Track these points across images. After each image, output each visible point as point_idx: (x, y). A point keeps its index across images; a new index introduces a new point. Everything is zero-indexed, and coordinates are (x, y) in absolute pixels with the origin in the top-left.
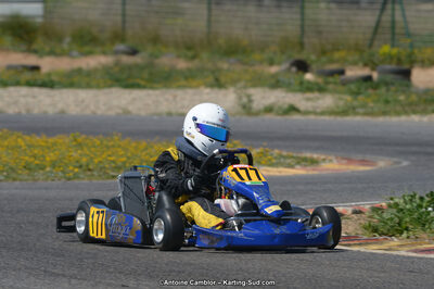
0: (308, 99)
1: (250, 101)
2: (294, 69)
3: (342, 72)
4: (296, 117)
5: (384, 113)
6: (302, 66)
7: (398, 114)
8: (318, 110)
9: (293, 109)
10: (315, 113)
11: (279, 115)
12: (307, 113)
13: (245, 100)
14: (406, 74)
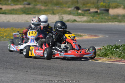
0: (79, 18)
1: (63, 18)
2: (75, 9)
3: (89, 10)
4: (76, 23)
5: (101, 22)
6: (78, 8)
7: (105, 22)
8: (82, 21)
9: (75, 21)
10: (81, 22)
11: (71, 22)
12: (79, 22)
13: (61, 18)
14: (108, 11)
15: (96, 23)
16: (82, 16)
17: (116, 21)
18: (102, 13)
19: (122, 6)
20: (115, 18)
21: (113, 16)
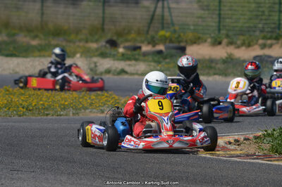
0: (129, 65)
1: (96, 66)
2: (108, 45)
3: (140, 48)
4: (126, 77)
6: (113, 44)
8: (139, 72)
9: (123, 72)
10: (137, 74)
11: (114, 74)
12: (132, 74)
14: (183, 49)
16: (133, 62)
17: (215, 74)
19: (209, 40)
20: (211, 68)
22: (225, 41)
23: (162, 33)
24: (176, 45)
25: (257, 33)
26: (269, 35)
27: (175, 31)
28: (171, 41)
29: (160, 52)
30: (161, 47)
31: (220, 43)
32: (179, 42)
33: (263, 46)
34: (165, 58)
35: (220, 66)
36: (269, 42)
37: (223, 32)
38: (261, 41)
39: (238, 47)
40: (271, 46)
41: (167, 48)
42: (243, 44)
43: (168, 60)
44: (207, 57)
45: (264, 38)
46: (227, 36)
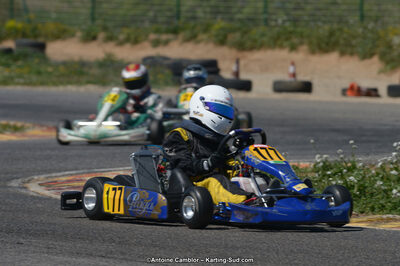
5: (43, 84)
7: (55, 84)
14: (42, 47)
15: (26, 89)
17: (89, 82)
18: (25, 56)
19: (79, 34)
20: (81, 74)
21: (64, 63)
22: (102, 35)
23: (11, 23)
24: (31, 40)
25: (147, 24)
26: (164, 27)
27: (29, 21)
28: (24, 35)
29: (9, 51)
30: (9, 44)
31: (94, 38)
32: (36, 36)
33: (156, 44)
34: (16, 59)
35: (95, 71)
36: (164, 37)
37: (99, 22)
38: (153, 36)
39: (121, 44)
40: (166, 43)
41: (18, 45)
42: (127, 40)
43: (20, 63)
44: (76, 59)
45: (157, 31)
46: (105, 29)
